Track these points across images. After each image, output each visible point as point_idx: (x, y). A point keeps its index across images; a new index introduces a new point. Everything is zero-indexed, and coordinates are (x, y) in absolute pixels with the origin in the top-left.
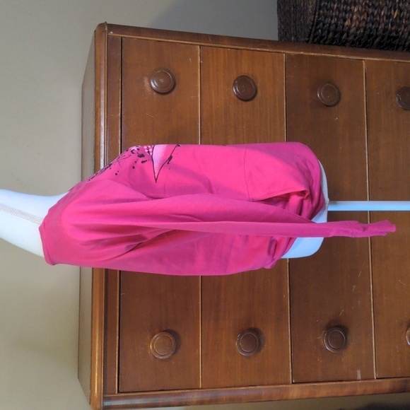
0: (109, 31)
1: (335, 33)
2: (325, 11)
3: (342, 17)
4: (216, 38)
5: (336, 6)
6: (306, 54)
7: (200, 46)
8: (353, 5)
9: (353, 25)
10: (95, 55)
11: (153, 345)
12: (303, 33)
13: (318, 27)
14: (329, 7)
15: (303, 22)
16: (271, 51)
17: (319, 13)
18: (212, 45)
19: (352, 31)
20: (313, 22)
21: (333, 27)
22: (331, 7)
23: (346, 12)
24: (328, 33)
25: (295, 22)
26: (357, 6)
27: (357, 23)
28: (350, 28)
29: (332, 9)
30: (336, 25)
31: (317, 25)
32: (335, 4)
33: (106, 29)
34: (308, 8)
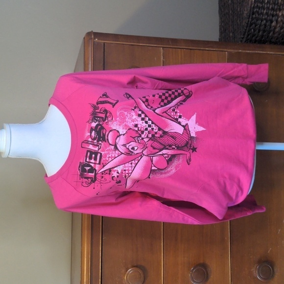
0: (94, 39)
1: (264, 31)
2: (257, 16)
3: (270, 20)
4: (174, 41)
5: (265, 11)
6: (244, 51)
7: (163, 47)
8: (278, 10)
9: (278, 25)
10: (84, 57)
11: (127, 277)
12: (239, 31)
13: (251, 28)
14: (260, 12)
15: (239, 23)
16: (217, 50)
17: (252, 17)
18: (172, 46)
19: (277, 30)
20: (248, 24)
21: (262, 28)
22: (261, 13)
23: (273, 16)
24: (259, 32)
25: (232, 22)
26: (281, 11)
27: (281, 23)
28: (275, 28)
29: (262, 13)
30: (265, 25)
31: (250, 26)
32: (264, 10)
33: (93, 37)
34: (243, 13)
